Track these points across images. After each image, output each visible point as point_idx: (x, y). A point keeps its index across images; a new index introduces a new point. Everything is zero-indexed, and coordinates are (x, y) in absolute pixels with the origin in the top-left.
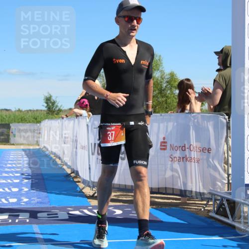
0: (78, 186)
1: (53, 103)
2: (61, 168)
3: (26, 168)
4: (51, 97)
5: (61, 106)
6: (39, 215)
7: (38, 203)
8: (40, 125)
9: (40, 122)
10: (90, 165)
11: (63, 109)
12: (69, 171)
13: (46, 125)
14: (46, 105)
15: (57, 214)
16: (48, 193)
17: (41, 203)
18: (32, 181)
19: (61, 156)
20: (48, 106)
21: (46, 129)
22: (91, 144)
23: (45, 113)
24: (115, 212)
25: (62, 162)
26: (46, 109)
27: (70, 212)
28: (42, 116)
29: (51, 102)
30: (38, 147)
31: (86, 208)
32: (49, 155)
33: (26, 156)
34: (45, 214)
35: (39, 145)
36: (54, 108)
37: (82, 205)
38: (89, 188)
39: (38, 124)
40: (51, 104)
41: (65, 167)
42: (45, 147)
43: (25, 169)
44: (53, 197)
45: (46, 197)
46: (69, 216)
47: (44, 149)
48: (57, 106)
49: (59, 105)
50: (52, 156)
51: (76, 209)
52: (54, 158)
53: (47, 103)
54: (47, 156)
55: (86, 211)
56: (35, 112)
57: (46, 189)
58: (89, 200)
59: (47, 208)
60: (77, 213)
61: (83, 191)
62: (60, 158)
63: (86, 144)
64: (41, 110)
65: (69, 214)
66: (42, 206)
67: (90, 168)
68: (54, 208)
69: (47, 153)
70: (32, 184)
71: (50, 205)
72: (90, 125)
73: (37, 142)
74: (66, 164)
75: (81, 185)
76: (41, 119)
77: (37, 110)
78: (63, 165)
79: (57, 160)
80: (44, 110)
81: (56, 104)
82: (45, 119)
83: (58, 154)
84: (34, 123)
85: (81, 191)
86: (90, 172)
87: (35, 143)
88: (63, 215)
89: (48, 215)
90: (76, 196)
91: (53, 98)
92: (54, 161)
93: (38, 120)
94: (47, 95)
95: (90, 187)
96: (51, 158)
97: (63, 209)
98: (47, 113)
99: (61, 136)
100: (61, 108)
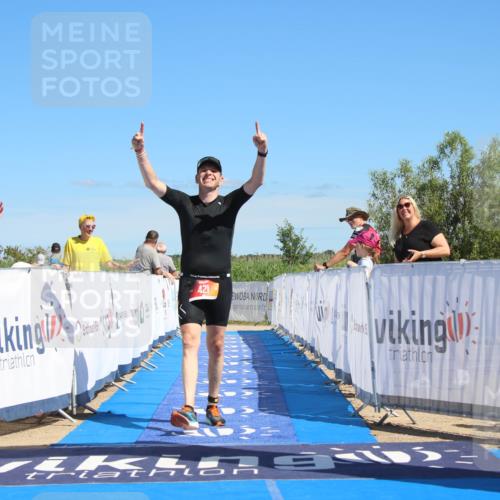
0: (349, 403)
1: (296, 242)
2: (315, 368)
3: (247, 368)
4: (290, 229)
5: (311, 247)
6: (277, 460)
7: (273, 437)
8: (272, 285)
9: (270, 279)
10: (373, 363)
11: (314, 253)
12: (331, 375)
13: (283, 284)
14: (281, 245)
15: (311, 459)
16: (291, 417)
17: (280, 437)
18: (260, 394)
19: (314, 345)
20: (284, 247)
21: (284, 291)
22: (376, 321)
23: (280, 260)
24: (426, 456)
25: (317, 356)
26: (282, 253)
27: (338, 456)
28: (274, 267)
29: (291, 239)
30: (269, 328)
31: (368, 447)
32: (291, 344)
33: (245, 346)
34: (288, 460)
35: (269, 324)
36: (298, 250)
37: (359, 441)
38: (372, 409)
39: (268, 284)
40: (291, 244)
41: (322, 367)
42: (281, 327)
43: (246, 371)
44: (302, 425)
45: (290, 425)
46: (335, 464)
47: (280, 332)
48: (303, 247)
49: (307, 245)
50: (296, 344)
51: (348, 449)
52: (301, 348)
53: (283, 241)
54: (286, 344)
55: (368, 454)
56: (262, 260)
57: (288, 410)
58: (373, 432)
59: (292, 447)
60: (351, 457)
61: (360, 413)
62: (312, 350)
63: (366, 321)
64: (273, 256)
65: (335, 459)
66: (283, 443)
67: (373, 369)
68: (306, 447)
69: (286, 338)
70: (260, 399)
71: (298, 441)
72: (372, 283)
73: (266, 318)
74: (325, 361)
75: (356, 403)
76: (272, 272)
77: (264, 255)
78: (319, 363)
79: (307, 353)
80: (278, 256)
81: (301, 243)
82: (281, 273)
83: (309, 342)
84: (260, 280)
85: (356, 414)
86: (374, 377)
87: (263, 319)
88: (323, 462)
89: (295, 460)
90: (347, 423)
91: (296, 232)
92: (300, 353)
93: (267, 275)
94: (283, 225)
95: (375, 406)
96: (295, 348)
97: (324, 449)
98: (284, 262)
99: (313, 306)
100: (311, 251)
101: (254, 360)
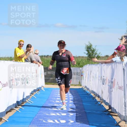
1: (93, 51)
2: (100, 105)
3: (71, 103)
4: (91, 46)
5: (99, 54)
8: (82, 69)
9: (82, 66)
10: (125, 103)
11: (101, 56)
12: (107, 107)
13: (87, 69)
14: (87, 52)
16: (90, 125)
18: (76, 115)
19: (100, 95)
20: (88, 53)
21: (87, 72)
23: (86, 59)
25: (101, 100)
26: (87, 56)
28: (84, 62)
29: (91, 50)
30: (81, 87)
32: (90, 94)
33: (71, 94)
35: (81, 85)
36: (94, 55)
39: (81, 68)
40: (91, 52)
41: (103, 104)
42: (86, 87)
43: (70, 105)
47: (85, 89)
48: (96, 54)
49: (98, 53)
50: (92, 94)
52: (94, 96)
53: (88, 51)
54: (87, 94)
56: (78, 59)
57: (88, 122)
61: (119, 124)
62: (99, 97)
63: (123, 85)
64: (83, 57)
67: (125, 106)
69: (88, 92)
70: (77, 117)
73: (80, 83)
74: (104, 101)
76: (83, 64)
77: (79, 57)
78: (102, 102)
79: (97, 98)
80: (85, 57)
81: (95, 52)
82: (86, 64)
83: (98, 93)
84: (78, 67)
85: (117, 125)
87: (78, 83)
91: (93, 47)
92: (94, 98)
93: (80, 65)
94: (88, 44)
95: (126, 122)
96: (92, 96)
98: (88, 59)
99: (100, 78)
100: (99, 55)
101: (74, 100)
